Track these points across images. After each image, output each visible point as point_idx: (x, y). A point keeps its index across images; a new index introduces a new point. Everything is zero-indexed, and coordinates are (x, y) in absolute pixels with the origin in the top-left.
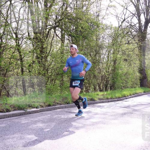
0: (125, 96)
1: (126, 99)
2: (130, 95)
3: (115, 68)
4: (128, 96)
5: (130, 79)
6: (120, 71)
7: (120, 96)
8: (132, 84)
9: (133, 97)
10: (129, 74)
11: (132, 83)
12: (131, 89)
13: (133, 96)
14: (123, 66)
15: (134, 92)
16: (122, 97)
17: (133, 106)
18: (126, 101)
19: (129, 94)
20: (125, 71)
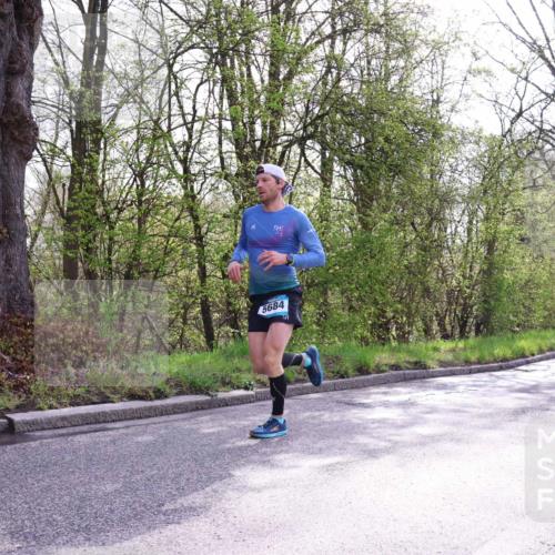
0: (523, 356)
1: (528, 363)
2: (541, 351)
3: (491, 265)
4: (533, 355)
5: (538, 300)
6: (507, 275)
7: (509, 354)
8: (545, 317)
9: (548, 358)
10: (538, 286)
11: (546, 313)
12: (543, 333)
13: (548, 353)
14: (518, 260)
15: (553, 341)
16: (513, 359)
17: (549, 388)
18: (526, 371)
19: (535, 349)
20: (524, 273)
